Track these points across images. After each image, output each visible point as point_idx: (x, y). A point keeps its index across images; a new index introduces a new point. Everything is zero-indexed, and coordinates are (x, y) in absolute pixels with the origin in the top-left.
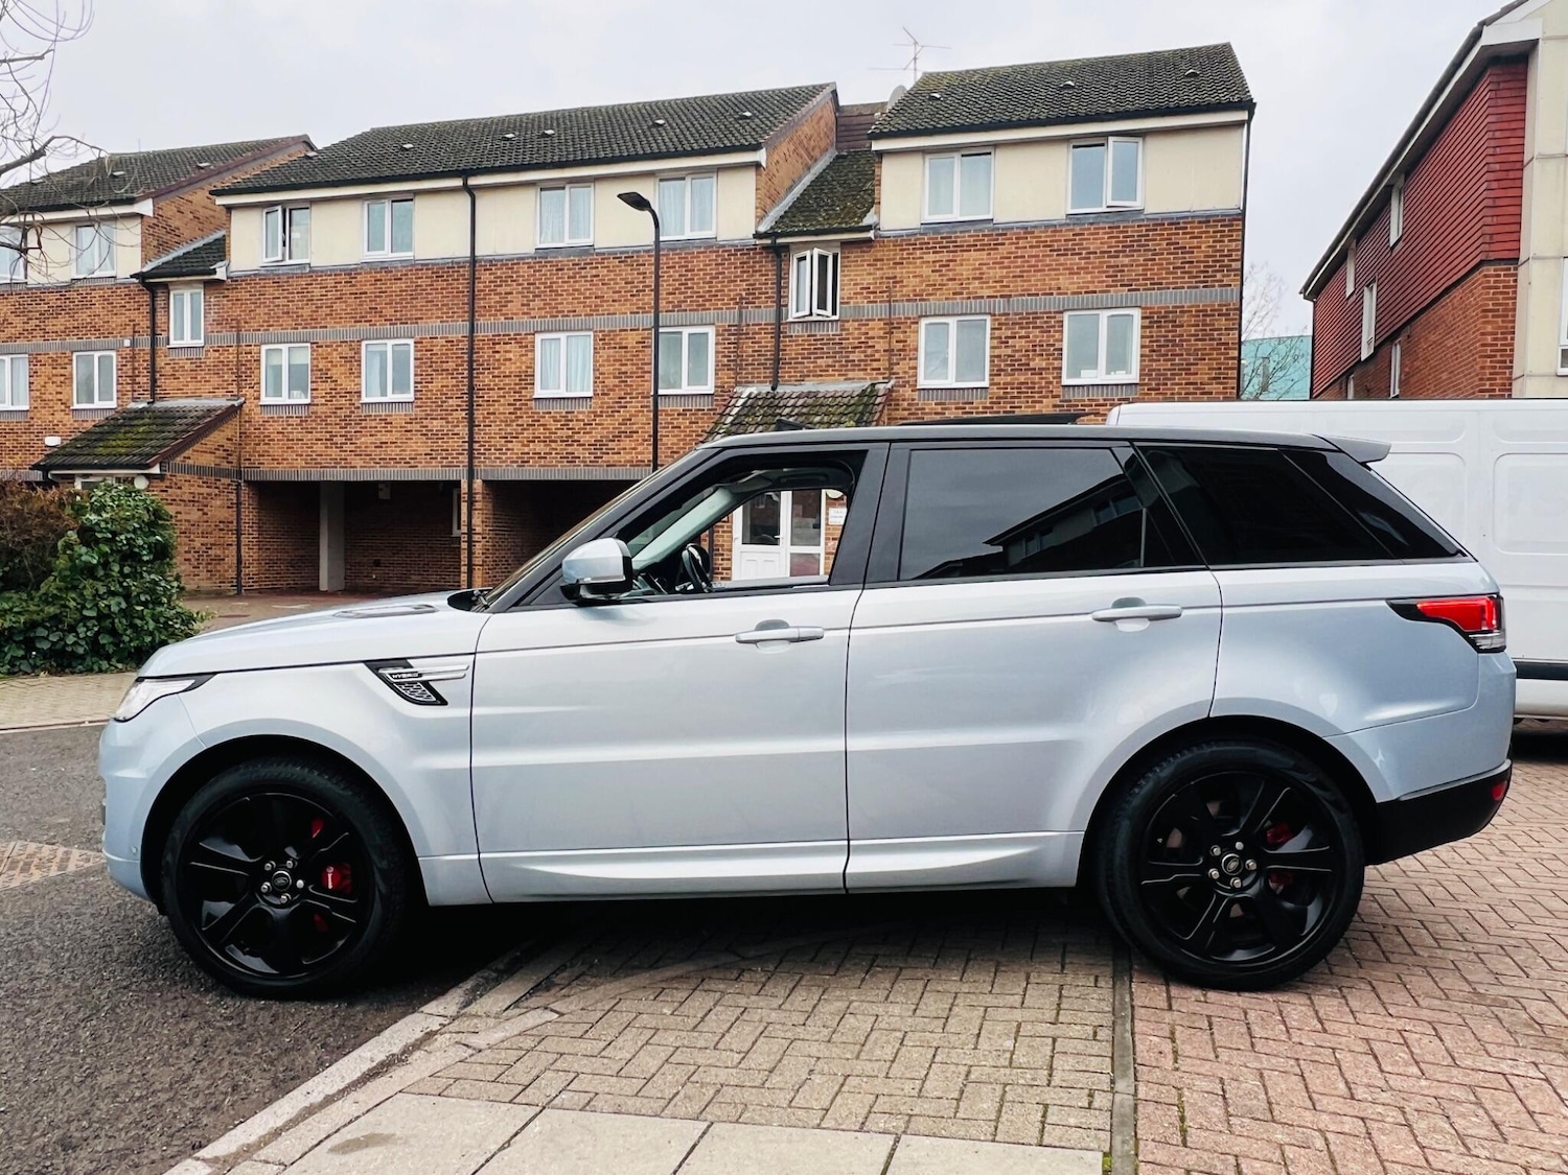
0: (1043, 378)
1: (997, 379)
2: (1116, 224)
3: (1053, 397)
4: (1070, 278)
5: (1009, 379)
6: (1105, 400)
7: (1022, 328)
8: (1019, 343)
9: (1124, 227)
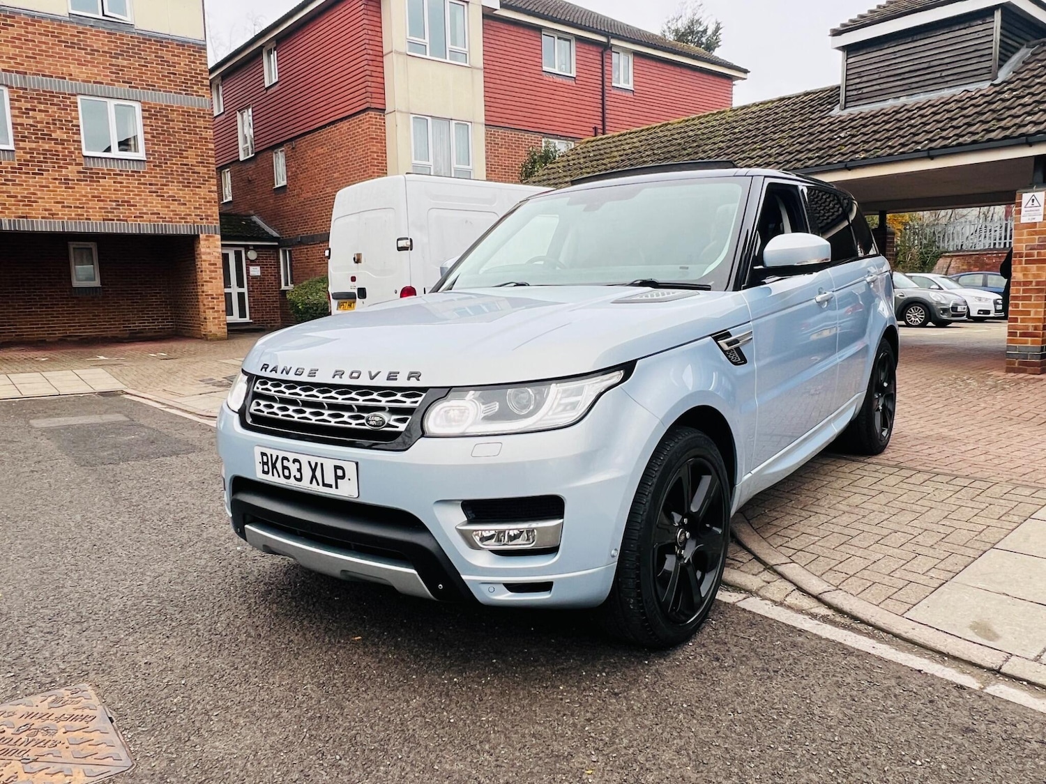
0: (66, 148)
1: (22, 144)
2: (113, 32)
3: (77, 164)
4: (78, 68)
5: (34, 145)
6: (121, 171)
7: (40, 103)
8: (40, 116)
9: (120, 35)
